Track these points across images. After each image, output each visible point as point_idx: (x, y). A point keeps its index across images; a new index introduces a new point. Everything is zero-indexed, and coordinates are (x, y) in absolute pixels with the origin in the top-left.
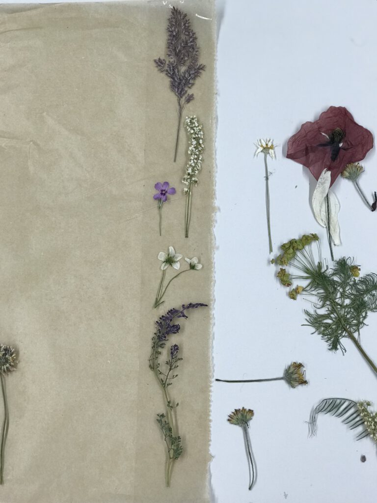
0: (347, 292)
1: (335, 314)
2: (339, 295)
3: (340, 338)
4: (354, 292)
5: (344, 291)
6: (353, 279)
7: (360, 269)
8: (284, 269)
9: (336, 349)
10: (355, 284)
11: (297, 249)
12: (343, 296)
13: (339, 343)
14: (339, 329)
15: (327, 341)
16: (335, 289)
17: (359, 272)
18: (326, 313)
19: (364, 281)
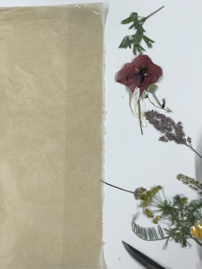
0: (184, 213)
1: (180, 227)
2: (180, 216)
3: (186, 239)
4: (187, 212)
5: (182, 213)
6: (185, 205)
7: (187, 199)
8: (147, 209)
9: (186, 246)
10: (187, 207)
11: (152, 196)
12: (182, 216)
13: (187, 242)
14: (185, 234)
15: (180, 243)
16: (177, 213)
17: (187, 200)
18: (176, 227)
19: (191, 205)
